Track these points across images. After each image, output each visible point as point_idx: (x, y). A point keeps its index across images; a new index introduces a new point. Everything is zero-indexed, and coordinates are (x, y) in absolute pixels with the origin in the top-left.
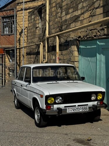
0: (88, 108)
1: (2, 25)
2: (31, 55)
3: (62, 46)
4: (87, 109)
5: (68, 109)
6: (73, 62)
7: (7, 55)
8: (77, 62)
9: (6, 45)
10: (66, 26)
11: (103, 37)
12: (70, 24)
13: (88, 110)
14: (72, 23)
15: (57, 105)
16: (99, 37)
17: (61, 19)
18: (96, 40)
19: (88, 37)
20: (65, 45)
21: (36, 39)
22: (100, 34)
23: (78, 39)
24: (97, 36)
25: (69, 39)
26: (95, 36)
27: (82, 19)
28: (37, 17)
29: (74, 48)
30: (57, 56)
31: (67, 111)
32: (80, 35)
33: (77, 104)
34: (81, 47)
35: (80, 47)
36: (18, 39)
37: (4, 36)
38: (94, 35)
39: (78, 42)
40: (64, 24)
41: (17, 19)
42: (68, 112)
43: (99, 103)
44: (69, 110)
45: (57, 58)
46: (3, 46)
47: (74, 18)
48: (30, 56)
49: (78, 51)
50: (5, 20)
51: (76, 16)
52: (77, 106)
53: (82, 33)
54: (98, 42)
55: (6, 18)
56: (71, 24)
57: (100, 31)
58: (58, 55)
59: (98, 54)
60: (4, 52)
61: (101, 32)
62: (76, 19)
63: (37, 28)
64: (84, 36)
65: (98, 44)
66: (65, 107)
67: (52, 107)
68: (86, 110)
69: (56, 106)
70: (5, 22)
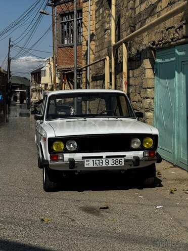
0: (123, 161)
1: (61, 28)
2: (97, 80)
3: (133, 61)
4: (121, 163)
5: (87, 161)
6: (145, 88)
7: (69, 83)
8: (152, 90)
9: (67, 64)
10: (140, 24)
11: (182, 40)
12: (145, 19)
13: (123, 165)
14: (147, 18)
15: (69, 154)
16: (177, 41)
17: (135, 12)
18: (174, 46)
19: (164, 41)
20: (137, 58)
21: (104, 50)
22: (178, 35)
23: (152, 46)
24: (174, 40)
25: (141, 48)
26: (172, 39)
27: (160, 10)
28: (106, 11)
29: (147, 63)
30: (124, 79)
31: (85, 164)
32: (154, 38)
33: (104, 154)
34: (158, 60)
35: (156, 61)
36: (84, 53)
37: (64, 49)
38: (171, 37)
39: (152, 51)
40: (137, 21)
41: (83, 16)
42: (86, 166)
43: (147, 155)
44: (88, 163)
45: (124, 82)
46: (61, 67)
47: (150, 9)
48: (96, 82)
49: (153, 69)
50: (65, 20)
51: (152, 5)
52: (104, 157)
53: (156, 35)
54: (177, 52)
55: (67, 16)
56: (147, 21)
57: (178, 30)
58: (125, 77)
59: (176, 73)
60: (64, 76)
61: (179, 32)
62: (152, 11)
63: (106, 30)
64: (159, 41)
65: (177, 55)
66: (83, 158)
67: (61, 158)
68: (119, 165)
69: (67, 156)
70: (65, 23)
